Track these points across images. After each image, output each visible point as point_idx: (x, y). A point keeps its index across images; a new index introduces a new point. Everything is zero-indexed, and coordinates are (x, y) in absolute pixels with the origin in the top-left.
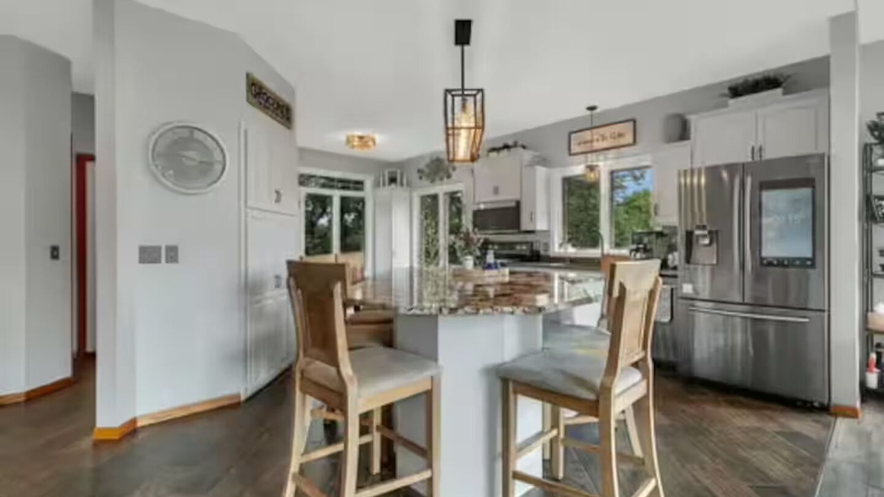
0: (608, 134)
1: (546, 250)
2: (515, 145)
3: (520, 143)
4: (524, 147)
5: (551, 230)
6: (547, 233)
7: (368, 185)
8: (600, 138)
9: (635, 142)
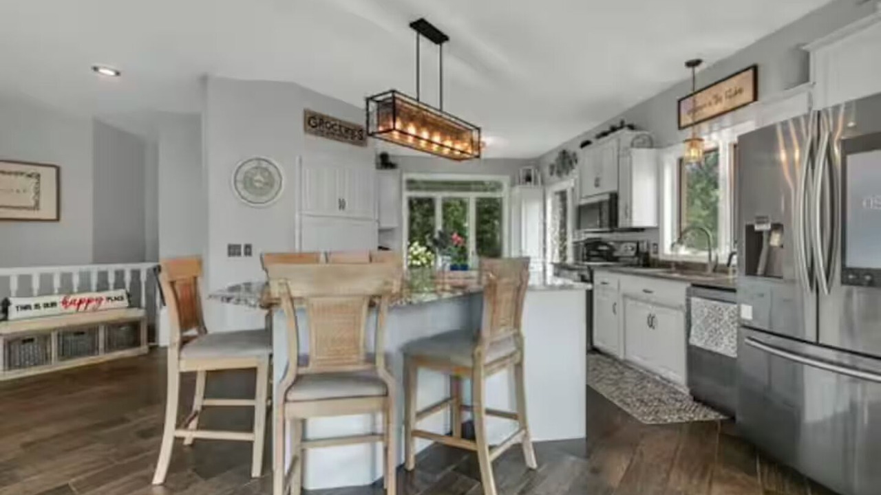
0: (722, 94)
1: (656, 252)
2: (622, 127)
3: (627, 123)
4: (631, 127)
5: (661, 227)
6: (656, 230)
7: (506, 186)
8: (713, 101)
9: (755, 98)
